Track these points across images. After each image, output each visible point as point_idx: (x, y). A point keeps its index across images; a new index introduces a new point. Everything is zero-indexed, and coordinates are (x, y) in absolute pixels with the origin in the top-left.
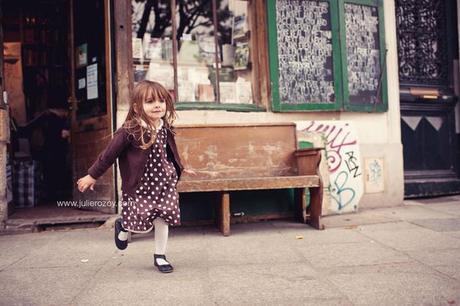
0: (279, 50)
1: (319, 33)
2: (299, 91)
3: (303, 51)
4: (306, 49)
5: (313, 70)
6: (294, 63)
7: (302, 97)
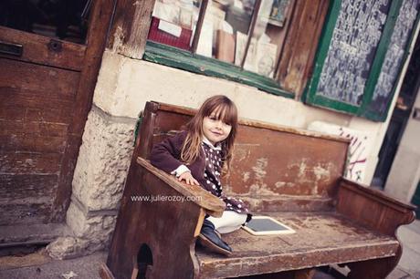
0: (338, 21)
1: (377, 13)
2: (337, 83)
3: (357, 30)
4: (360, 30)
5: (356, 59)
6: (344, 43)
7: (337, 92)
